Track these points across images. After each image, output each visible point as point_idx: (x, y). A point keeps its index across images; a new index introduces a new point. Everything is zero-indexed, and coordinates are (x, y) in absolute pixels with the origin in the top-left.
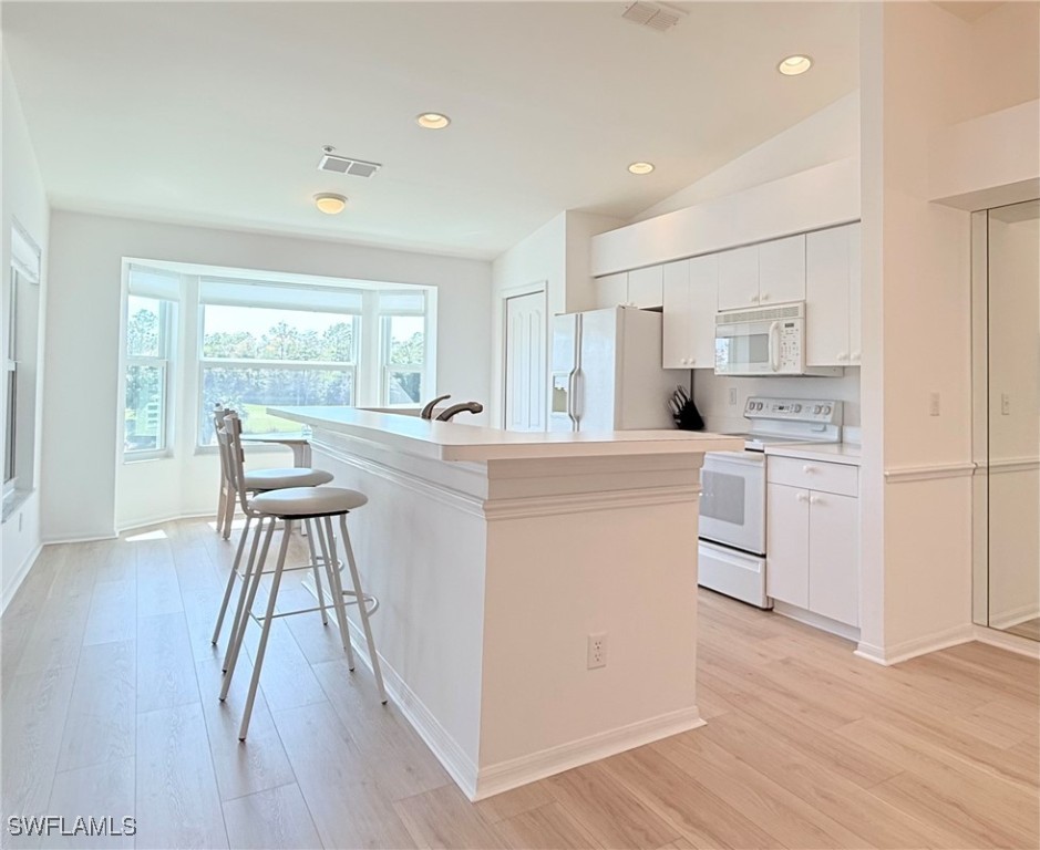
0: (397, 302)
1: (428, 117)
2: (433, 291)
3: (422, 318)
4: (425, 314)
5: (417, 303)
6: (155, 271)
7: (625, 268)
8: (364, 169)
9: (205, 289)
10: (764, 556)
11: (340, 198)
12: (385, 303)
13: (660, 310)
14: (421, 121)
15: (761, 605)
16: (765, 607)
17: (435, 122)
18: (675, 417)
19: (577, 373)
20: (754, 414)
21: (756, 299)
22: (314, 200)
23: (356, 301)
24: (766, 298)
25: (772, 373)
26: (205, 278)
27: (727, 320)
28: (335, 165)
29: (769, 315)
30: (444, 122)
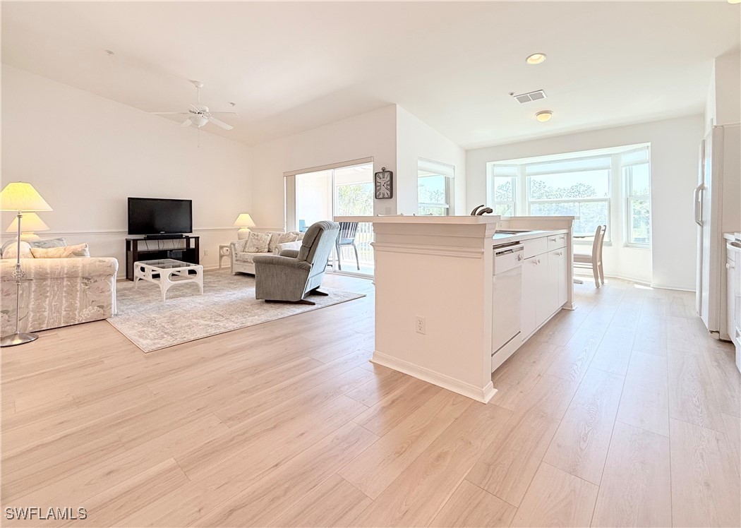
1: (533, 57)
4: (648, 162)
5: (641, 155)
8: (538, 96)
9: (529, 169)
11: (547, 112)
12: (626, 159)
14: (529, 62)
17: (537, 59)
19: (702, 187)
26: (528, 164)
28: (524, 99)
30: (544, 57)
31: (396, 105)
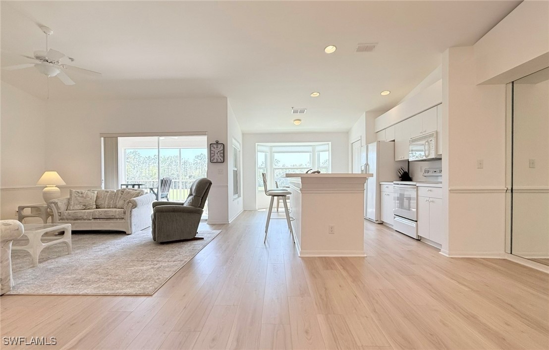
0: (321, 148)
1: (314, 94)
2: (330, 143)
3: (328, 152)
4: (328, 151)
5: (326, 147)
6: (263, 146)
7: (383, 128)
8: (302, 112)
9: (274, 149)
10: (416, 221)
11: (299, 120)
12: (318, 148)
13: (394, 141)
14: (312, 95)
15: (415, 238)
16: (417, 239)
17: (316, 94)
18: (400, 177)
19: (367, 165)
20: (426, 174)
21: (421, 133)
22: (293, 122)
23: (310, 149)
24: (425, 131)
25: (425, 158)
26: (274, 146)
28: (295, 112)
29: (425, 137)
30: (318, 94)
31: (227, 98)
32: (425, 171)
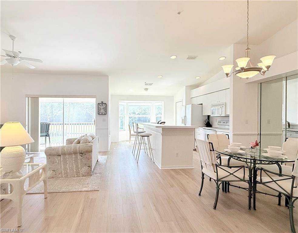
2: (163, 102)
5: (160, 104)
6: (122, 102)
7: (196, 96)
13: (202, 104)
17: (161, 77)
18: (206, 125)
19: (185, 116)
20: (219, 124)
21: (217, 102)
24: (219, 102)
25: (220, 116)
26: (129, 103)
27: (213, 106)
28: (146, 84)
29: (220, 105)
31: (108, 76)
32: (219, 122)
